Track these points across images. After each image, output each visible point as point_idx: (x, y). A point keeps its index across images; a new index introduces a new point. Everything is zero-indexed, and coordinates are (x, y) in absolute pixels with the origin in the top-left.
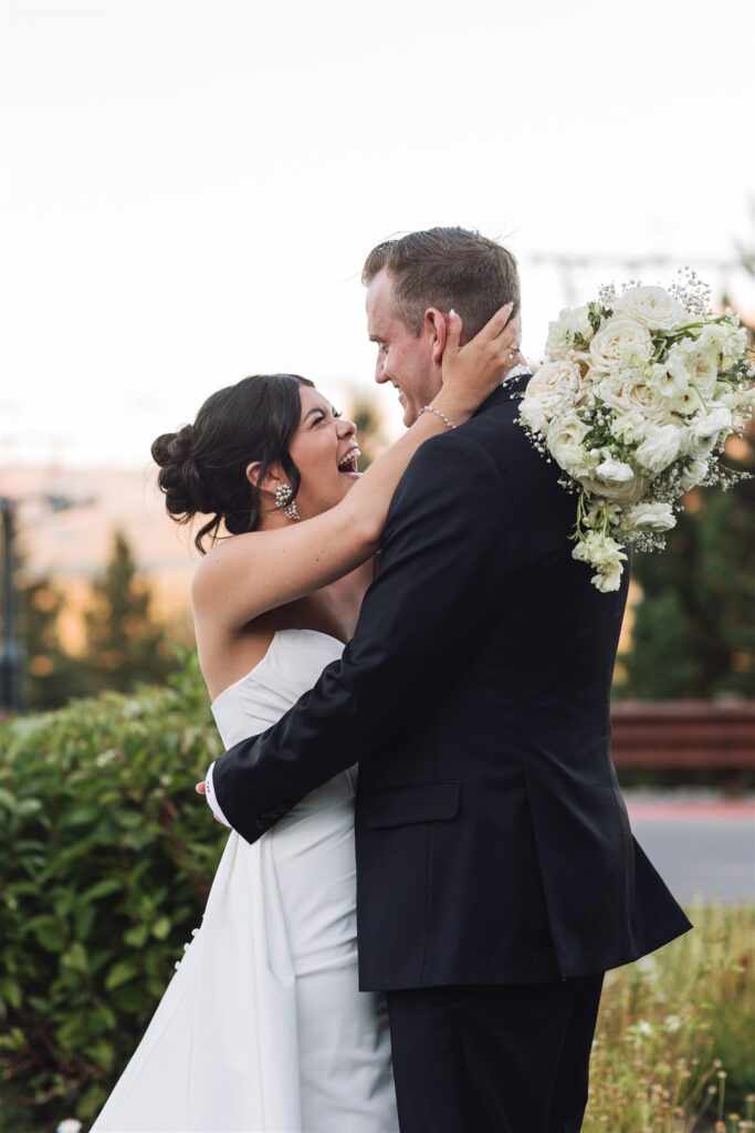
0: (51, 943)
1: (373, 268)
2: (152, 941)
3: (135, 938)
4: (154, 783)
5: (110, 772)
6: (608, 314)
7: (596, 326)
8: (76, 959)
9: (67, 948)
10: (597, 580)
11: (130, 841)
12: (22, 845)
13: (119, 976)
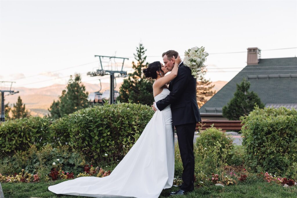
0: (93, 136)
1: (163, 55)
2: (107, 135)
3: (105, 135)
4: (109, 115)
5: (103, 114)
6: (190, 50)
7: (189, 52)
8: (96, 138)
9: (95, 137)
10: (194, 77)
11: (105, 123)
12: (90, 123)
13: (102, 140)
